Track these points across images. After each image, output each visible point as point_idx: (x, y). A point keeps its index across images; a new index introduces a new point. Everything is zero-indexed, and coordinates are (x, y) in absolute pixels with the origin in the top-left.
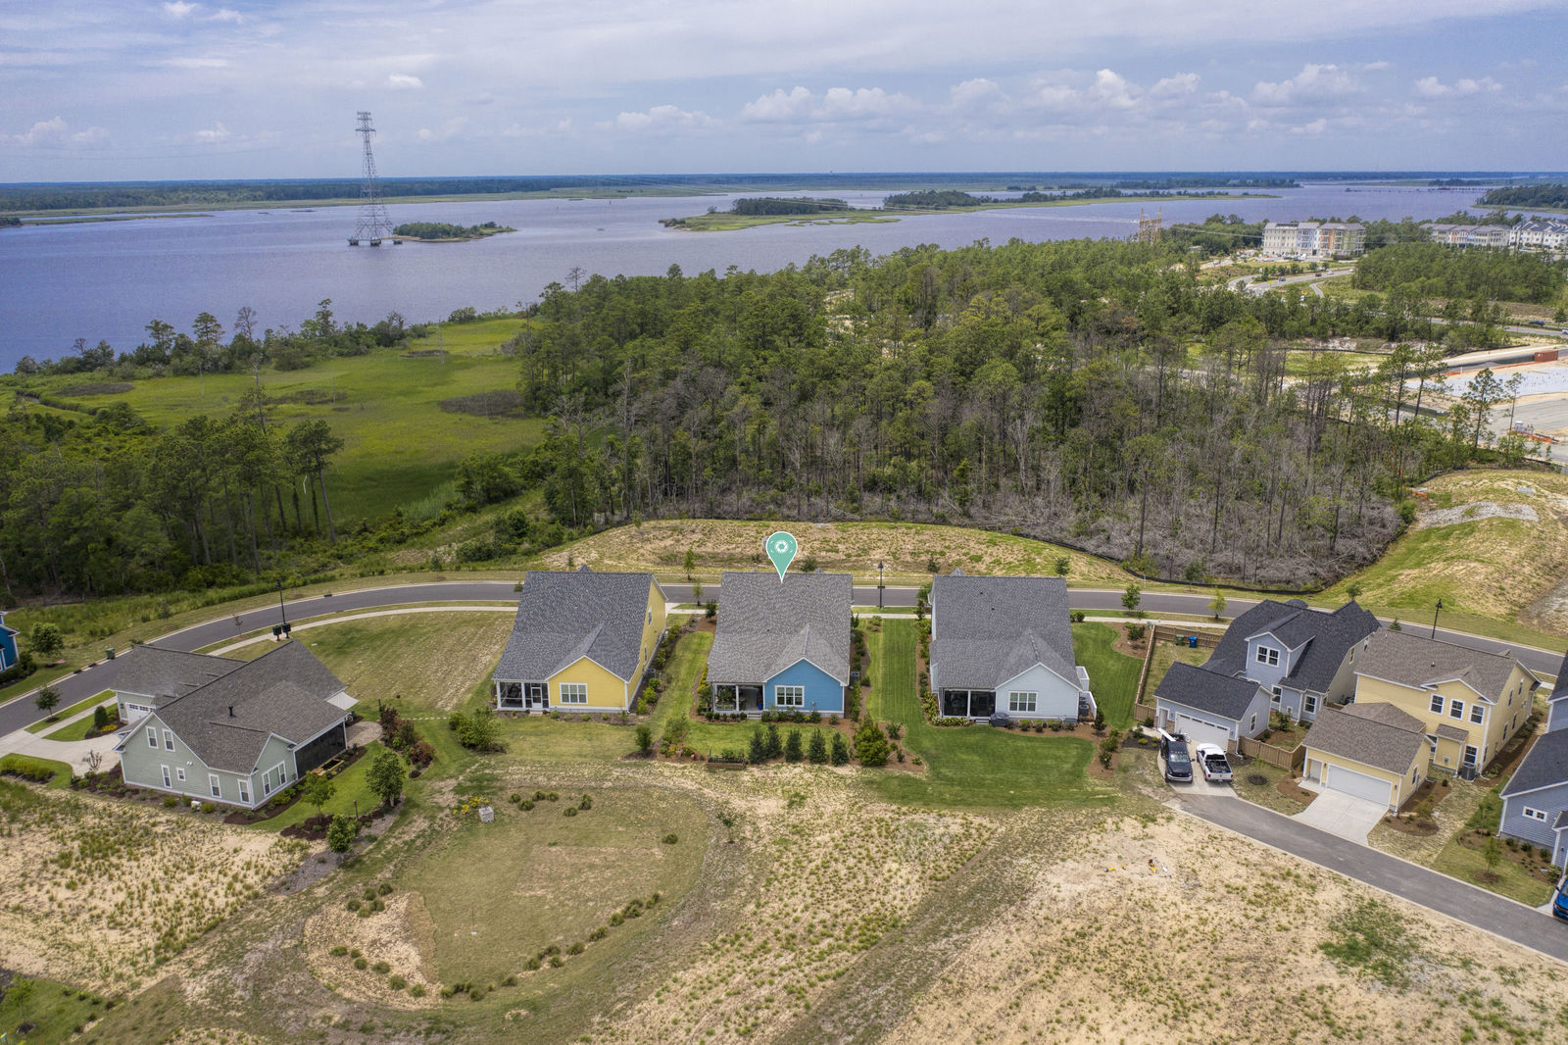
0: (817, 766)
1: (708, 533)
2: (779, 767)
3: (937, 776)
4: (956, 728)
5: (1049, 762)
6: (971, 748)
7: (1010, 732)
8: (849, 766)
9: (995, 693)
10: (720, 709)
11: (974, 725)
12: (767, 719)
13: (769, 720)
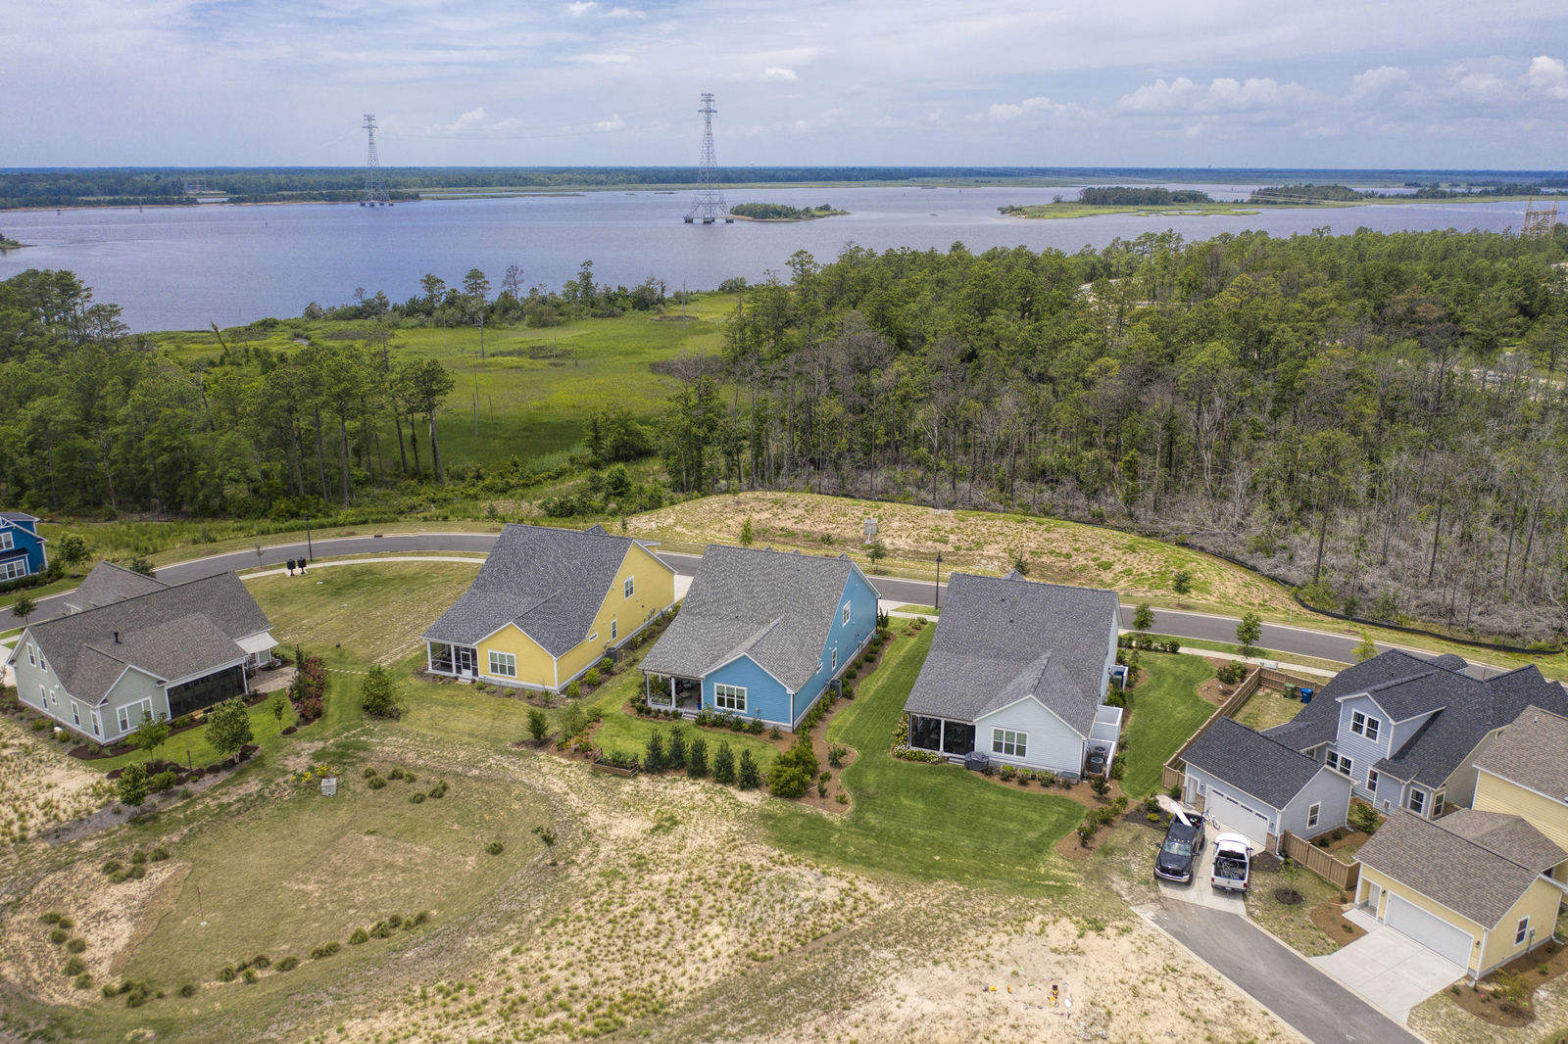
0: (719, 786)
1: (810, 510)
2: (675, 780)
3: (857, 823)
4: (920, 764)
5: (1011, 826)
6: (922, 793)
7: (986, 779)
8: (757, 792)
9: (974, 727)
10: (655, 702)
11: (945, 764)
12: (701, 722)
13: (704, 724)
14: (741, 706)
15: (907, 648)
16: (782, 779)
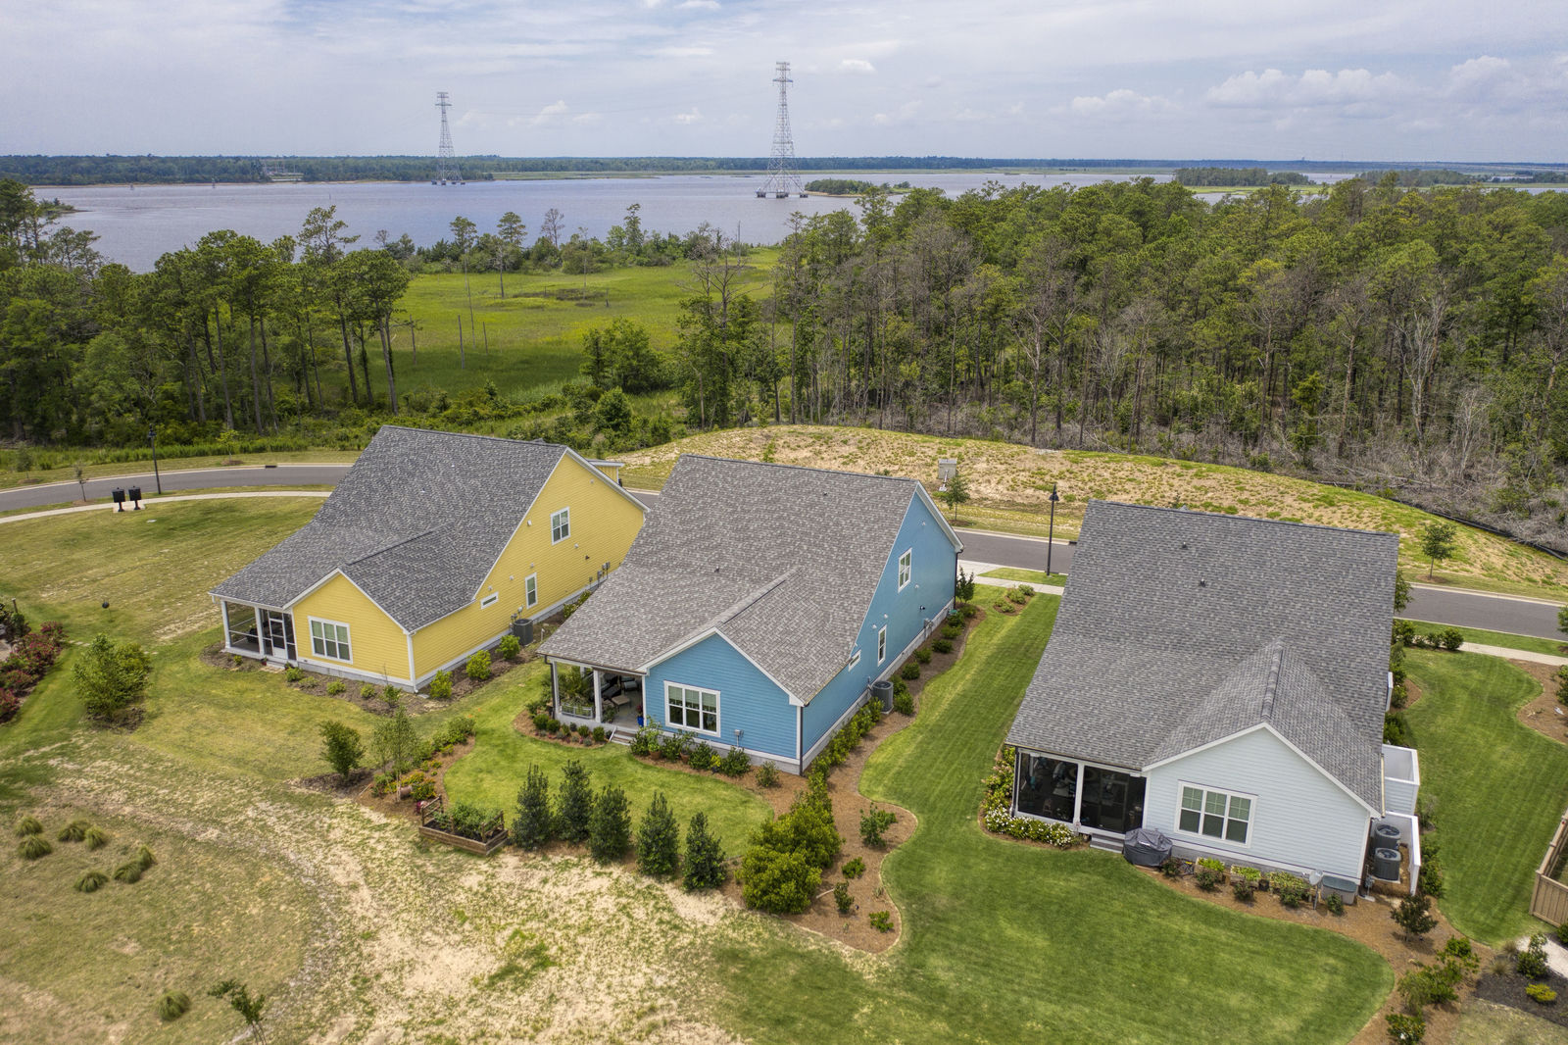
4: (1036, 847)
7: (1168, 884)
8: (718, 897)
9: (1142, 782)
10: (567, 711)
11: (1082, 849)
12: (641, 750)
13: (645, 754)
14: (710, 724)
15: (1003, 632)
16: (764, 876)
